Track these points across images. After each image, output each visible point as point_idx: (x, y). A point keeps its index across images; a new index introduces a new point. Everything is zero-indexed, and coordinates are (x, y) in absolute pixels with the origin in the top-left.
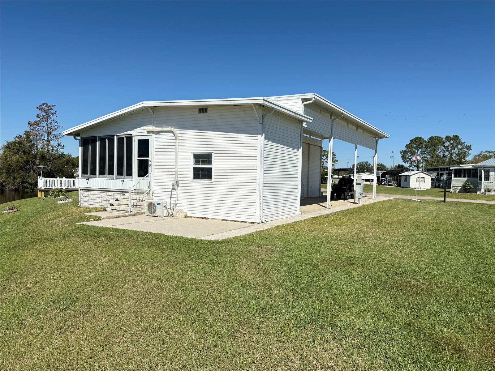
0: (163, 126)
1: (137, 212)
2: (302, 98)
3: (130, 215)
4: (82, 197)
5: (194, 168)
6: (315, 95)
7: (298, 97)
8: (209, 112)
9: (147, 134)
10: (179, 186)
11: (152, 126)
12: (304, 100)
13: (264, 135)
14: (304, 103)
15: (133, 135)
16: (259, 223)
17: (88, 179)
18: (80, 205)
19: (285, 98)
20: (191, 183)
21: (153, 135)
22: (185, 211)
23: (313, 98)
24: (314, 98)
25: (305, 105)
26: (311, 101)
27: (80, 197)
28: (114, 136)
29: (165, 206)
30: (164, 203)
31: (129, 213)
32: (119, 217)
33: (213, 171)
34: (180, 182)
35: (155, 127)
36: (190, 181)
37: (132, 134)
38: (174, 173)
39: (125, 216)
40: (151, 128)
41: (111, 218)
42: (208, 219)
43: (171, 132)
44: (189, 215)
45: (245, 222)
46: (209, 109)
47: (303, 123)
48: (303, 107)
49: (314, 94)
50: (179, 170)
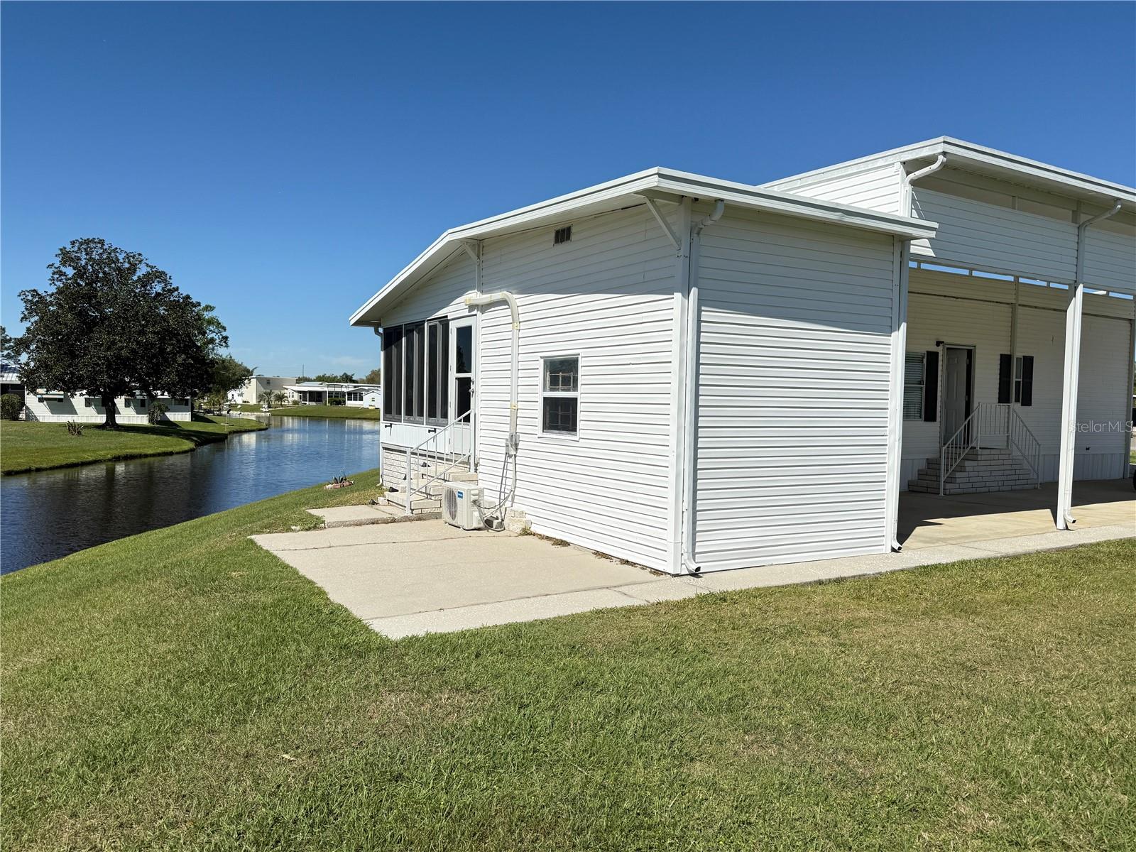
0: (493, 290)
1: (429, 510)
2: (903, 160)
3: (407, 519)
4: (385, 467)
5: (545, 399)
6: (945, 142)
7: (890, 160)
8: (573, 237)
9: (468, 314)
10: (519, 447)
11: (476, 291)
12: (910, 166)
13: (694, 291)
14: (912, 176)
15: (449, 318)
16: (677, 575)
17: (391, 426)
18: (382, 485)
19: (854, 169)
20: (539, 440)
21: (479, 313)
22: (529, 517)
23: (939, 154)
24: (944, 154)
25: (914, 183)
26: (935, 167)
27: (383, 466)
28: (424, 321)
29: (474, 502)
30: (473, 492)
31: (408, 513)
32: (373, 523)
33: (580, 407)
34: (522, 437)
35: (482, 292)
36: (537, 436)
37: (447, 316)
38: (508, 412)
39: (394, 521)
40: (474, 296)
41: (351, 525)
42: (565, 546)
43: (504, 302)
44: (534, 529)
45: (644, 567)
46: (573, 230)
47: (912, 242)
48: (909, 188)
49: (941, 139)
50: (520, 405)
